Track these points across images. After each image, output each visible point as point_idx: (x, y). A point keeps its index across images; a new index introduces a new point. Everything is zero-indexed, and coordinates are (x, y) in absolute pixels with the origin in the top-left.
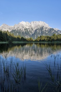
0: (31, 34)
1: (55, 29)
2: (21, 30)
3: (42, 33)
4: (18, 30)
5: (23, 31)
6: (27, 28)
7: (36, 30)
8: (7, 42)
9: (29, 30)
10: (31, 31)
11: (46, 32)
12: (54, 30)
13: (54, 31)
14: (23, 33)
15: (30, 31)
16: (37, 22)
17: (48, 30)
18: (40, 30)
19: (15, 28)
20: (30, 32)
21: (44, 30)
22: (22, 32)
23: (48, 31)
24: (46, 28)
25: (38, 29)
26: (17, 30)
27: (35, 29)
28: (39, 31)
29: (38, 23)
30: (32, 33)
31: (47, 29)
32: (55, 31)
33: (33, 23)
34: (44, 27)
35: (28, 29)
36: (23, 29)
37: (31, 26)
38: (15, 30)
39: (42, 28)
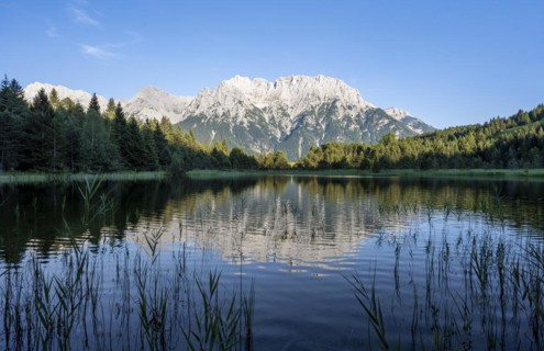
0: (279, 135)
1: (390, 113)
2: (233, 114)
3: (332, 129)
4: (217, 116)
5: (242, 123)
6: (260, 106)
7: (301, 118)
8: (159, 175)
9: (266, 117)
10: (277, 120)
11: (348, 126)
12: (387, 117)
13: (386, 121)
14: (239, 129)
15: (272, 118)
16: (307, 79)
17: (358, 116)
18: (320, 114)
19: (204, 108)
20: (274, 124)
21: (341, 114)
22: (235, 128)
23: (358, 121)
24: (350, 108)
25: (312, 113)
26: (209, 114)
27: (299, 111)
28: (317, 120)
29: (310, 85)
30: (281, 128)
31: (353, 114)
32: (392, 121)
33: (285, 86)
34: (338, 104)
35: (265, 109)
36: (242, 113)
37: (276, 98)
38: (202, 116)
39: (330, 108)
